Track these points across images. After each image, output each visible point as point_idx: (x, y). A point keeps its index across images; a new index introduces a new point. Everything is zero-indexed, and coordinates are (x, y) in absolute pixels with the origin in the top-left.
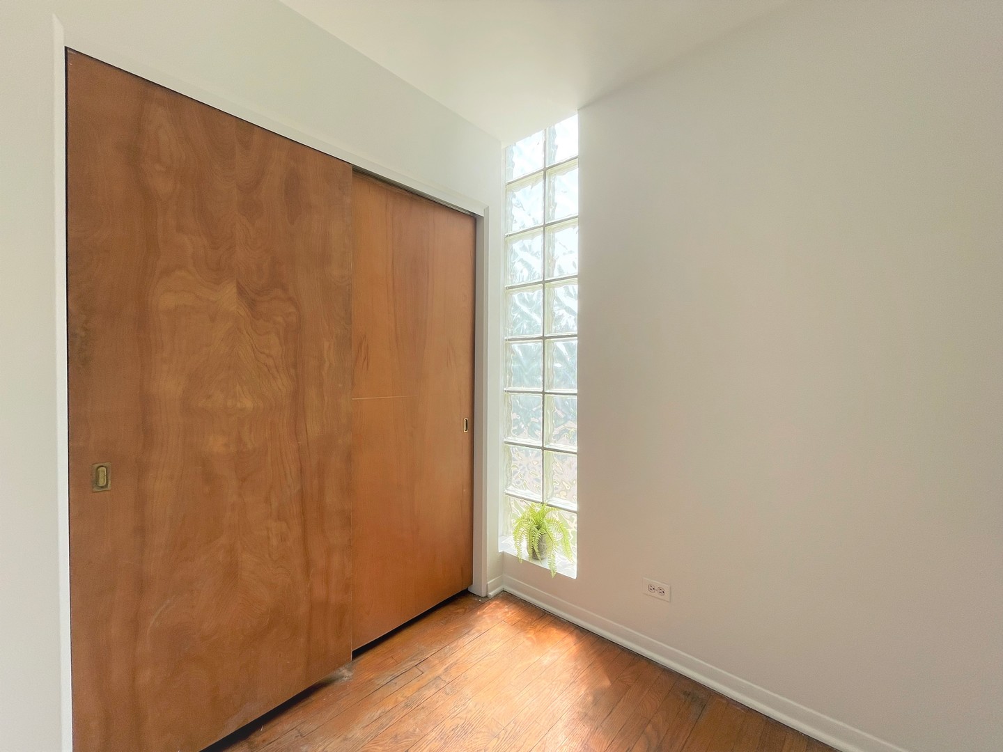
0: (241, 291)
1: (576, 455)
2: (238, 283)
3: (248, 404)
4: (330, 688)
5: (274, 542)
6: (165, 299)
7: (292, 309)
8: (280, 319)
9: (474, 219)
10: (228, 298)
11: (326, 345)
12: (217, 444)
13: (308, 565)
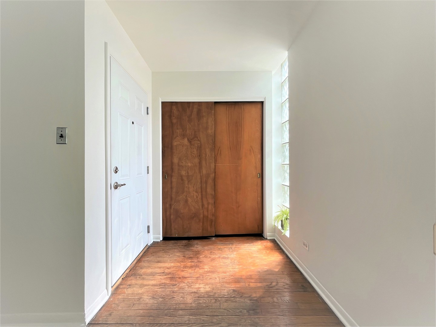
0: (188, 139)
1: (289, 187)
2: (188, 138)
3: (190, 165)
4: (209, 240)
5: (195, 197)
6: (175, 144)
7: (199, 142)
8: (196, 145)
9: (262, 103)
10: (186, 141)
11: (207, 150)
12: (183, 173)
13: (203, 205)
